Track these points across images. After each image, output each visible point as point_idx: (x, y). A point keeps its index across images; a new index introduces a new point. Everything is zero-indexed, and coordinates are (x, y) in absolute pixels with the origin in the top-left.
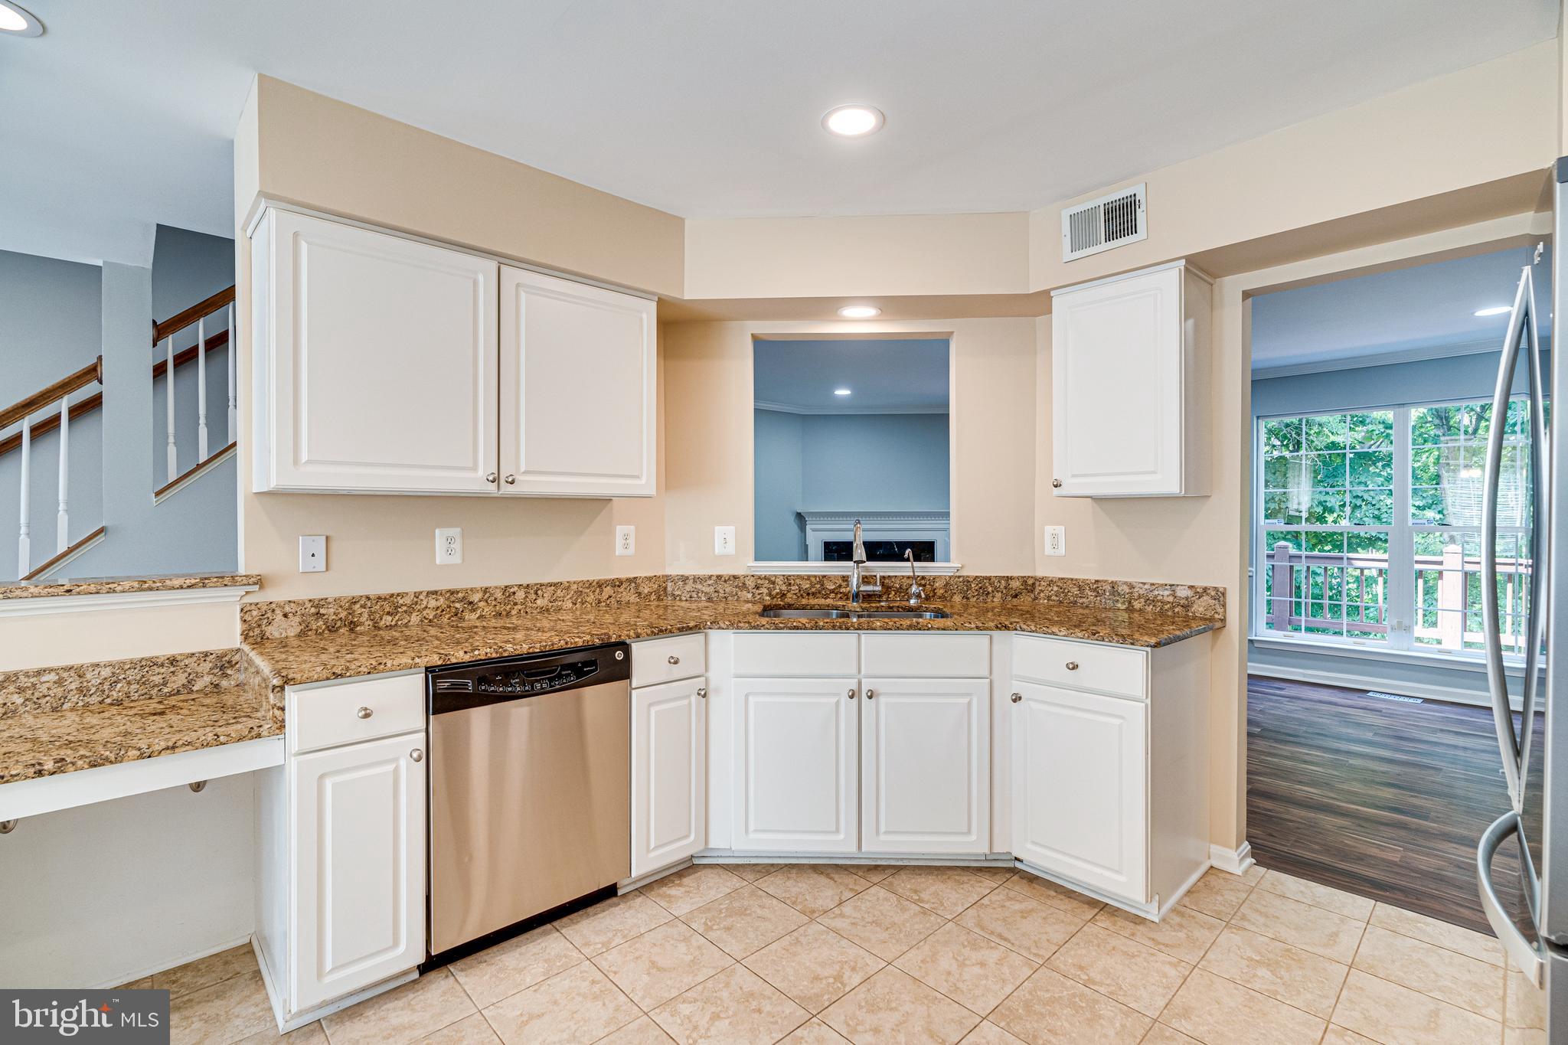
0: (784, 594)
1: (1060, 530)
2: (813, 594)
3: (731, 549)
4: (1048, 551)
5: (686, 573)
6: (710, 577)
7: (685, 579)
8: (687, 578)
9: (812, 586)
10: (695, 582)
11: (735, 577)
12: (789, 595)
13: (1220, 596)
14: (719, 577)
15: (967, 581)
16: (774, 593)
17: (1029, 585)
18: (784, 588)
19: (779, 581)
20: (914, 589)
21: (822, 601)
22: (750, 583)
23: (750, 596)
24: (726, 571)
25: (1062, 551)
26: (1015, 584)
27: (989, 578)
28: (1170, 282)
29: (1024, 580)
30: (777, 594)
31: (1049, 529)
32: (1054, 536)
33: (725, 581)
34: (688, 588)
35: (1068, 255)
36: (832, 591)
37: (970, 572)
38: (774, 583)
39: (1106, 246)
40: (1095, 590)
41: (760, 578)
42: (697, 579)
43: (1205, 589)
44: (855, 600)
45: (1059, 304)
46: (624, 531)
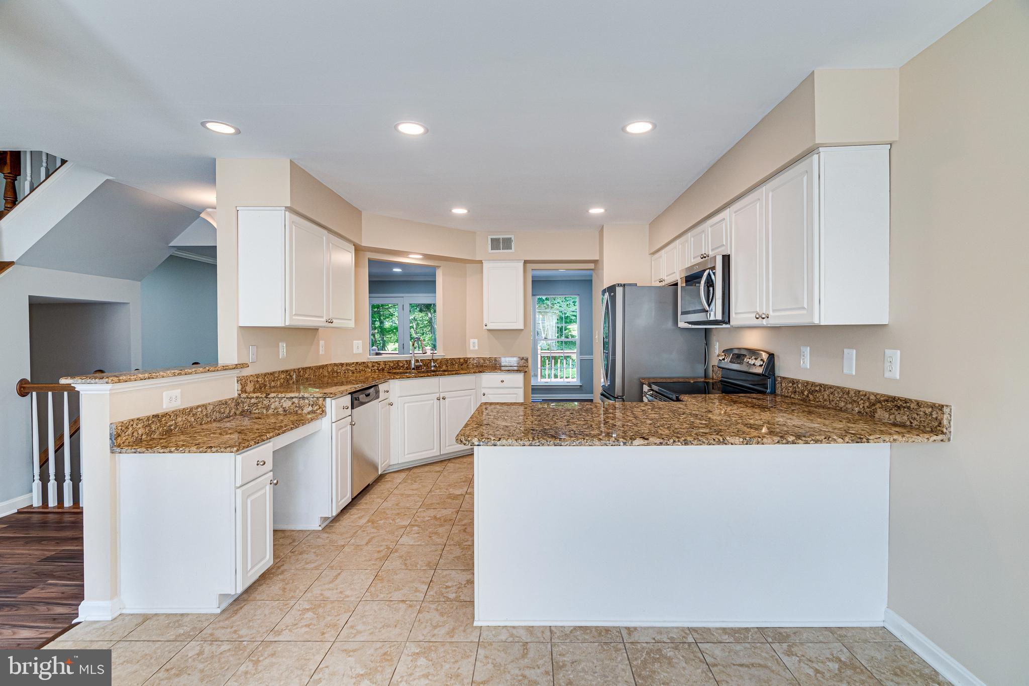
0: (384, 369)
1: (476, 341)
2: (395, 368)
3: (360, 351)
4: (472, 348)
5: (343, 362)
6: (353, 363)
7: (342, 365)
8: (343, 364)
9: (394, 365)
10: (347, 366)
11: (364, 363)
12: (386, 369)
13: (527, 359)
14: (357, 363)
15: (447, 360)
16: (379, 369)
17: (466, 360)
18: (383, 366)
19: (382, 363)
20: (432, 364)
21: (398, 371)
22: (370, 365)
23: (370, 370)
24: (360, 360)
25: (476, 348)
26: (462, 360)
27: (454, 359)
28: (521, 264)
29: (464, 359)
30: (381, 369)
31: (472, 341)
32: (474, 343)
33: (360, 365)
34: (343, 368)
35: (490, 251)
36: (402, 367)
37: (448, 357)
38: (379, 364)
39: (501, 251)
40: (489, 361)
41: (374, 362)
42: (347, 364)
43: (523, 357)
44: (414, 369)
45: (486, 265)
46: (322, 343)
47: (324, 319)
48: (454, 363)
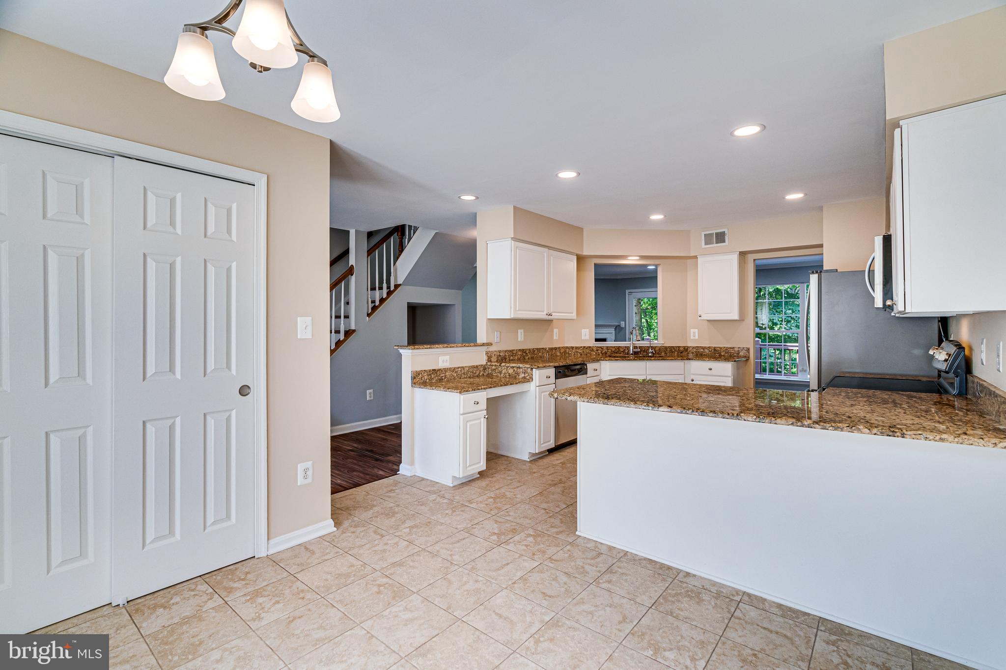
1: (696, 331)
2: (616, 352)
3: (587, 337)
4: (692, 337)
5: (573, 346)
6: (581, 347)
7: (572, 348)
8: (573, 347)
9: (616, 350)
10: (576, 349)
11: (590, 347)
12: (608, 353)
13: (748, 350)
14: (584, 347)
15: (666, 348)
17: (686, 349)
18: (606, 350)
20: (650, 350)
21: (617, 355)
22: (595, 349)
23: (595, 353)
24: (587, 345)
25: (697, 338)
26: (681, 349)
27: (673, 347)
28: (735, 258)
29: (684, 347)
31: (692, 331)
32: (694, 333)
33: (586, 349)
35: (704, 246)
36: (622, 352)
37: (667, 345)
38: (603, 349)
39: (715, 245)
40: (709, 349)
41: (598, 347)
42: (577, 348)
43: (743, 348)
44: (632, 354)
45: (700, 260)
46: (556, 331)
47: (545, 313)
48: (673, 350)
